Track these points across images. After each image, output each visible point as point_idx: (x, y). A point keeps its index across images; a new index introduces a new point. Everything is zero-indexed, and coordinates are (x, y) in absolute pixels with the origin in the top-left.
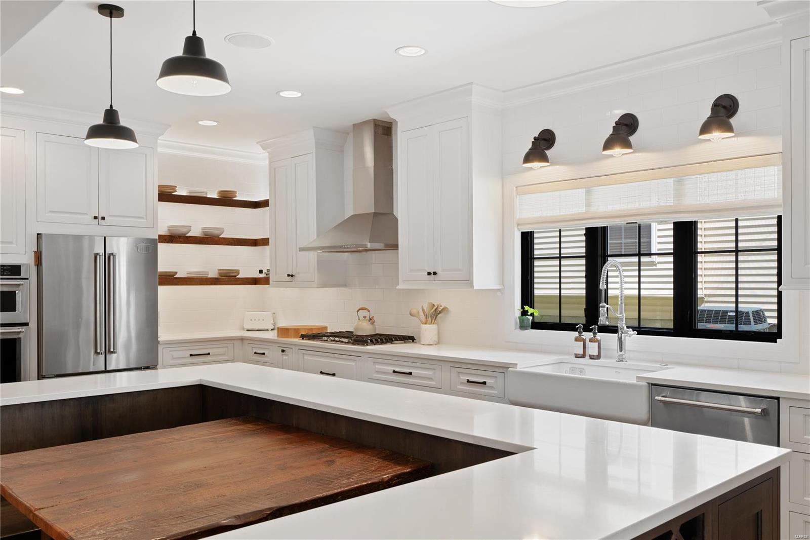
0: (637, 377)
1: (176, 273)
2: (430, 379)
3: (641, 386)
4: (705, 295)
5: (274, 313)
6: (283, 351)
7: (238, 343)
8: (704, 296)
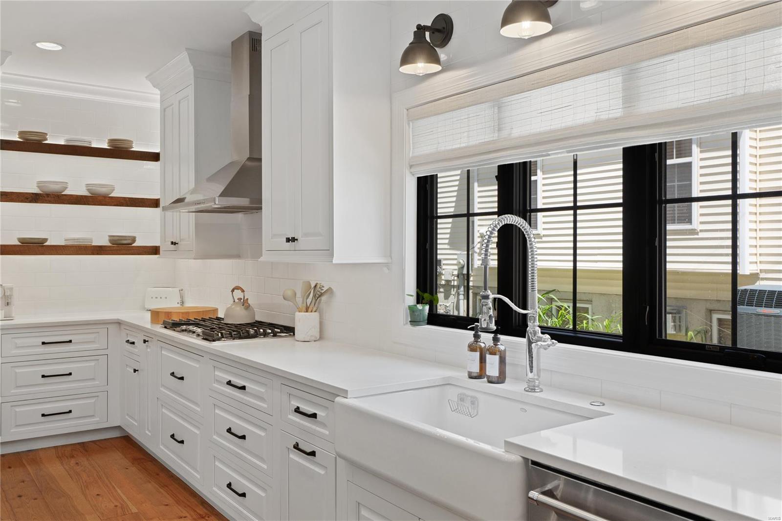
0: (507, 443)
1: (46, 240)
2: (261, 399)
3: (508, 464)
4: (760, 270)
5: (182, 290)
6: (145, 341)
7: (113, 329)
8: (759, 272)
